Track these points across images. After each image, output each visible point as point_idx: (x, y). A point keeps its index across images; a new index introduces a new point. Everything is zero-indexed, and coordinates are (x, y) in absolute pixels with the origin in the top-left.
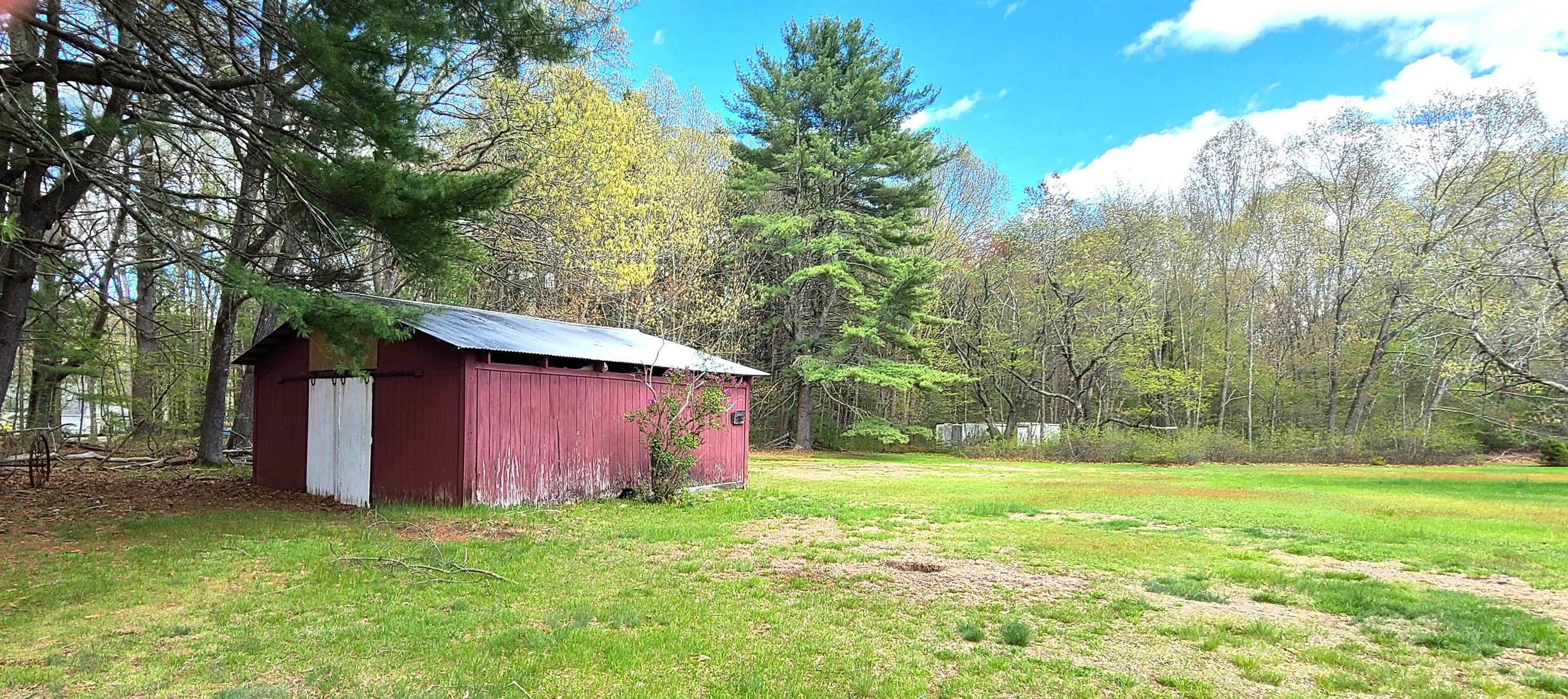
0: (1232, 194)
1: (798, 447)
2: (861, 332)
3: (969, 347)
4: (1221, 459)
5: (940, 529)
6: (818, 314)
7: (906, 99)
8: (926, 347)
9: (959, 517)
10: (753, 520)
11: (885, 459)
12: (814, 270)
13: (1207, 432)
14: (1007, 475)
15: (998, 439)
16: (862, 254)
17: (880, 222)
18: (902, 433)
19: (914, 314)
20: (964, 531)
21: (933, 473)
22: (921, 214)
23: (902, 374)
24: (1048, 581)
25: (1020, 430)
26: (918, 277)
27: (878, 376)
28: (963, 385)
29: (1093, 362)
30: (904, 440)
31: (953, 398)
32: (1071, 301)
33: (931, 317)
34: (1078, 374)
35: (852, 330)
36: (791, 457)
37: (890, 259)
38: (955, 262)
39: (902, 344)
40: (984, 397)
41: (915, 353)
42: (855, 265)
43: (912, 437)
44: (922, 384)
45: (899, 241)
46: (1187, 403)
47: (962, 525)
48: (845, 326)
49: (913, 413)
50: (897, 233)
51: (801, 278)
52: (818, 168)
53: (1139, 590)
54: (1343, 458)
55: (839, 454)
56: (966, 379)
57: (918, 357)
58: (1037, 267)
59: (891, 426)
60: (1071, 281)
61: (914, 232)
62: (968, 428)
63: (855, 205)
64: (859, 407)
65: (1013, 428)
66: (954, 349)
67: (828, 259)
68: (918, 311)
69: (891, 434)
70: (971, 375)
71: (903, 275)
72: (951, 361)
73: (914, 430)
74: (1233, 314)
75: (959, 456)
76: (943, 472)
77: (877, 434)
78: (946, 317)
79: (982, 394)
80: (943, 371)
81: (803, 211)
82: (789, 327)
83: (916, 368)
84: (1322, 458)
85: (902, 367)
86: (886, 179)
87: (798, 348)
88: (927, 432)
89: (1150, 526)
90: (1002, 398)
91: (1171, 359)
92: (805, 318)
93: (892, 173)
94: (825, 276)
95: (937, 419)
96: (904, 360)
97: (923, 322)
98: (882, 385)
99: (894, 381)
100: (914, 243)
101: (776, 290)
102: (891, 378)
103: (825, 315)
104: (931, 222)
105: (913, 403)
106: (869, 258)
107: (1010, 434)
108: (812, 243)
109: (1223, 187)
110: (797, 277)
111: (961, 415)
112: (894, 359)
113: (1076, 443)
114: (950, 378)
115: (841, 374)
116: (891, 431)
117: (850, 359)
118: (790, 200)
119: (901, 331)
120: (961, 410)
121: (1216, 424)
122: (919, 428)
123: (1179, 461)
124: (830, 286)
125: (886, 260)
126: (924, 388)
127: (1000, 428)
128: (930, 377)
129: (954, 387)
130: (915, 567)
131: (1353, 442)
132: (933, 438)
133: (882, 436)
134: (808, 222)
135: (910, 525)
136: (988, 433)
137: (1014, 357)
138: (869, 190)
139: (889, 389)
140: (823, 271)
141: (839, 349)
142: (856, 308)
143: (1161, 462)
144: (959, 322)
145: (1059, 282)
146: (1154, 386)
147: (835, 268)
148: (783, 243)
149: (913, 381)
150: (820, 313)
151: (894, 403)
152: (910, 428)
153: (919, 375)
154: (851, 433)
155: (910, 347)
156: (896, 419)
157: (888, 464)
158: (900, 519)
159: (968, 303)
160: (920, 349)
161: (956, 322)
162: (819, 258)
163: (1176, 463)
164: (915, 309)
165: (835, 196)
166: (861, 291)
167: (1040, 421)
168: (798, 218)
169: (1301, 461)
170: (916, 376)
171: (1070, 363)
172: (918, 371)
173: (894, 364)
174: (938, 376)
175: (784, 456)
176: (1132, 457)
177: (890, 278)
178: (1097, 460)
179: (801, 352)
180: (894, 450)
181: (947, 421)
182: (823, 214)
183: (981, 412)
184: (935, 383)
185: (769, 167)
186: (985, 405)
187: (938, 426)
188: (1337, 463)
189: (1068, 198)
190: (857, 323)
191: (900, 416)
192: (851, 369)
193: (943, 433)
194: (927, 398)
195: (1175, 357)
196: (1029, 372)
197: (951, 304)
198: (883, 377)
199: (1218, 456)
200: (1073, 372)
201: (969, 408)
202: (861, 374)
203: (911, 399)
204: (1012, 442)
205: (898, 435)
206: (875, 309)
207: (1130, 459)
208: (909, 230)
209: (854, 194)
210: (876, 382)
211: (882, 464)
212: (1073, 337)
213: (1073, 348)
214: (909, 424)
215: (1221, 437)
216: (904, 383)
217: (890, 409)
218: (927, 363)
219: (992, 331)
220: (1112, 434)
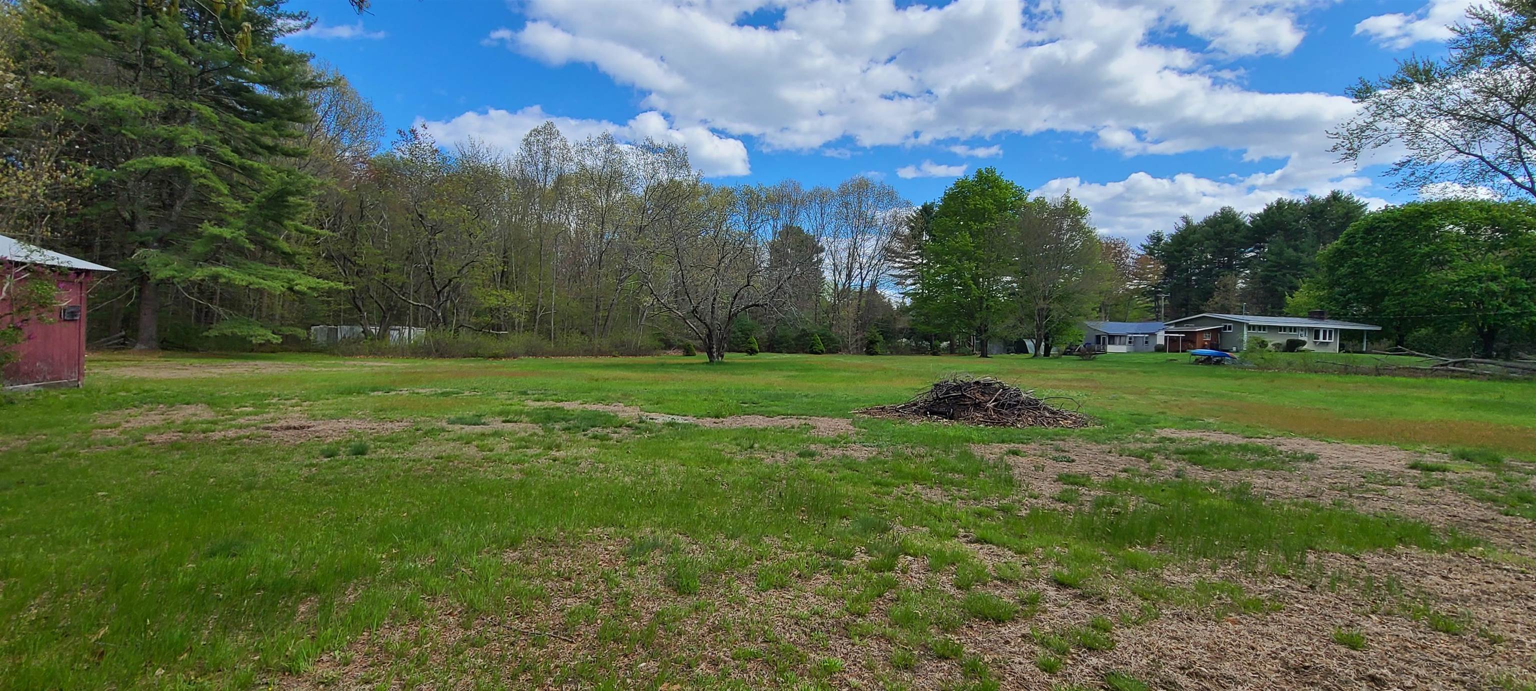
0: (546, 169)
1: (138, 346)
2: (226, 233)
3: (345, 258)
4: (534, 355)
5: (311, 405)
6: (167, 207)
7: (279, 16)
8: (301, 254)
9: (328, 396)
10: (107, 412)
11: (254, 358)
12: (167, 161)
13: (527, 336)
14: (376, 369)
15: (371, 340)
16: (226, 152)
17: (249, 126)
18: (274, 333)
19: (286, 222)
20: (331, 404)
21: (306, 369)
22: (296, 128)
23: (274, 278)
24: (389, 425)
25: (392, 332)
26: (293, 189)
27: (247, 278)
28: (339, 292)
29: (450, 281)
30: (277, 339)
31: (329, 303)
32: (434, 230)
33: (306, 227)
34: (439, 289)
35: (216, 230)
36: (131, 357)
37: (260, 164)
38: (331, 182)
39: (275, 250)
40: (360, 304)
41: (288, 259)
42: (217, 162)
43: (285, 337)
44: (297, 288)
45: (272, 150)
46: (516, 315)
47: (330, 402)
48: (206, 224)
49: (287, 315)
50: (269, 141)
51: (146, 166)
52: (166, 52)
53: (445, 424)
54: (601, 353)
55: (197, 354)
56: (341, 286)
57: (292, 263)
58: (407, 199)
59: (262, 326)
60: (433, 215)
61: (290, 144)
62: (343, 330)
63: (219, 103)
64: (222, 306)
65: (385, 331)
66: (329, 258)
67: (182, 151)
68: (293, 220)
69: (262, 334)
70: (346, 283)
71: (275, 183)
72: (326, 270)
73: (287, 330)
74: (545, 255)
75: (334, 354)
76: (318, 367)
77: (246, 334)
78: (323, 228)
79: (357, 300)
80: (318, 278)
81: (146, 91)
82: (127, 215)
83: (290, 273)
84: (589, 352)
85: (275, 271)
86: (257, 86)
87: (140, 240)
88: (301, 333)
89: (467, 393)
90: (375, 305)
91: (507, 282)
92: (149, 208)
93: (263, 82)
94: (179, 170)
95: (312, 322)
96: (277, 265)
97: (297, 230)
98: (251, 287)
99: (266, 284)
100: (287, 154)
101: (105, 174)
102: (261, 281)
103: (178, 208)
104: (306, 137)
105: (286, 306)
106: (236, 159)
107: (383, 335)
108: (161, 130)
109: (540, 167)
110: (139, 163)
111: (337, 319)
112: (265, 263)
113: (437, 342)
114: (325, 284)
115: (199, 274)
116: (262, 331)
117: (212, 258)
118: (130, 74)
119: (274, 237)
120: (337, 314)
121: (533, 330)
122: (292, 329)
123: (507, 356)
124: (187, 182)
125: (256, 165)
126: (298, 292)
127: (374, 331)
128: (303, 283)
129: (330, 292)
130: (288, 428)
131: (606, 343)
132: (308, 339)
133: (252, 336)
134: (156, 104)
135: (284, 404)
136: (363, 335)
137: (386, 271)
138: (237, 91)
139: (260, 292)
140: (176, 164)
141: (198, 247)
142: (217, 207)
143: (496, 357)
144: (335, 234)
145: (424, 214)
146: (493, 302)
147: (193, 163)
148: (120, 121)
149: (286, 285)
150: (172, 206)
151: (265, 305)
152: (283, 329)
153: (293, 280)
154: (213, 333)
155: (284, 253)
156: (267, 320)
157: (257, 362)
158: (274, 401)
159: (345, 219)
160: (294, 255)
161: (331, 234)
162: (170, 147)
163: (505, 357)
164: (289, 218)
165: (191, 87)
166: (226, 192)
167: (409, 326)
168: (141, 98)
169: (578, 355)
170: (289, 281)
171: (433, 279)
172: (292, 276)
173: (265, 267)
174: (313, 282)
175: (121, 357)
176: (477, 354)
177: (262, 183)
178: (451, 356)
179: (143, 244)
180: (265, 350)
181: (323, 323)
182: (177, 103)
183: (356, 316)
184: (309, 288)
185: (94, 28)
186: (360, 311)
187: (313, 328)
188: (596, 356)
189: (435, 147)
190: (220, 223)
191: (271, 317)
192: (213, 269)
193: (318, 333)
194: (301, 301)
195: (510, 282)
196: (400, 284)
197: (328, 216)
198: (253, 279)
199: (532, 352)
200: (435, 287)
201: (345, 312)
202: (226, 274)
203: (284, 301)
204: (384, 343)
205: (270, 335)
206: (244, 212)
207: (475, 355)
208: (282, 141)
209: (217, 90)
210: (244, 283)
211: (251, 363)
212: (435, 260)
213: (435, 268)
214: (282, 325)
215: (534, 338)
216: (277, 287)
217: (260, 310)
218: (301, 269)
219: (366, 247)
220: (465, 336)
